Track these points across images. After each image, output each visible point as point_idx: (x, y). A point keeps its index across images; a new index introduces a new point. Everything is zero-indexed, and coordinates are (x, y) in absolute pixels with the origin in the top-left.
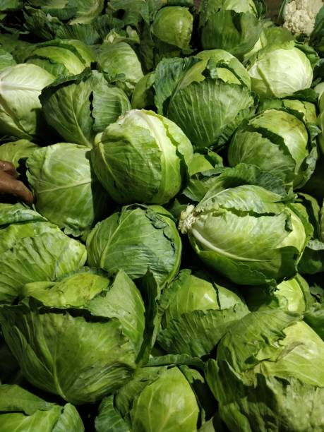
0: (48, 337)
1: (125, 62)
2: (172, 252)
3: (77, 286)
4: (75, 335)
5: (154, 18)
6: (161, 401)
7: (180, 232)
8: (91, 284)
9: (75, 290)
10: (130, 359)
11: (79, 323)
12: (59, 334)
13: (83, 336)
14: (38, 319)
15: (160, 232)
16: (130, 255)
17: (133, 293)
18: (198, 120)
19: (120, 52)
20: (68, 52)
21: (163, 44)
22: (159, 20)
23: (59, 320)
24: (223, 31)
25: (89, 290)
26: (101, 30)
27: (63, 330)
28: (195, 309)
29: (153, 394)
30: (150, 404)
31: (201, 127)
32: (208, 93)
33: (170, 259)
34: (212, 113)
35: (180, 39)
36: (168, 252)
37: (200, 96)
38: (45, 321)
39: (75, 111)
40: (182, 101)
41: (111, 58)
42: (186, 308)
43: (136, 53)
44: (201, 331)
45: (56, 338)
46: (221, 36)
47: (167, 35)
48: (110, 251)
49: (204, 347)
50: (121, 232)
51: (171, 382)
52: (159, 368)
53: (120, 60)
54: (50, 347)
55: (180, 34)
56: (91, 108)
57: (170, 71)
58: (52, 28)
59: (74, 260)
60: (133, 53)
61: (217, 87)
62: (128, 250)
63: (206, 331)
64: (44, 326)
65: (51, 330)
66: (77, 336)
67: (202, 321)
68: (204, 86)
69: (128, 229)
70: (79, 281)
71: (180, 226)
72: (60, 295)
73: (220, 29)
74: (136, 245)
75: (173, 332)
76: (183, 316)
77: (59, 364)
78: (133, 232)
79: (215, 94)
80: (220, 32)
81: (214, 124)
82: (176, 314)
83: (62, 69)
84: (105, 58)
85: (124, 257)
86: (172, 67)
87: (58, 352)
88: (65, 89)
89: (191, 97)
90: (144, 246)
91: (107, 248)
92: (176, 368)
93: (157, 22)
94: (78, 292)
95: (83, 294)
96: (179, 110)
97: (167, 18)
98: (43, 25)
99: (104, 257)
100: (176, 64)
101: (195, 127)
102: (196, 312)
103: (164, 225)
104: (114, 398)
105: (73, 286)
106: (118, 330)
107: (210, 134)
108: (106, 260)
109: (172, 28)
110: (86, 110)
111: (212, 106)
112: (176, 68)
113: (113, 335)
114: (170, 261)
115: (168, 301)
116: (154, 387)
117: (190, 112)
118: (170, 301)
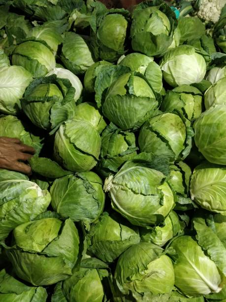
0: (26, 263)
1: (80, 53)
2: (97, 207)
3: (42, 230)
4: (40, 264)
5: (100, 25)
6: (85, 290)
7: (104, 191)
8: (50, 230)
9: (41, 234)
10: (69, 271)
11: (42, 258)
12: (32, 263)
13: (45, 264)
14: (21, 254)
15: (91, 195)
16: (73, 210)
17: (73, 234)
18: (120, 117)
19: (77, 46)
21: (105, 46)
22: (103, 27)
23: (32, 257)
24: (145, 44)
25: (49, 234)
27: (34, 262)
28: (108, 239)
29: (81, 285)
30: (79, 290)
31: (123, 121)
32: (127, 103)
33: (95, 210)
34: (129, 114)
35: (117, 42)
36: (95, 207)
37: (122, 103)
38: (25, 256)
39: (40, 118)
40: (111, 104)
41: (71, 49)
42: (103, 238)
43: (88, 45)
44: (110, 250)
45: (31, 265)
46: (143, 47)
47: (108, 38)
48: (62, 206)
49: (112, 257)
50: (68, 195)
51: (90, 279)
52: (87, 269)
53: (77, 51)
54: (28, 268)
55: (117, 39)
56: (50, 119)
60: (85, 46)
61: (132, 100)
62: (72, 206)
63: (113, 250)
64: (25, 259)
65: (28, 260)
66: (41, 265)
67: (111, 245)
68: (124, 98)
69: (72, 194)
70: (44, 227)
71: (104, 188)
72: (33, 242)
73: (143, 43)
74: (77, 204)
75: (96, 247)
76: (101, 241)
77: (32, 276)
78: (75, 196)
79: (132, 104)
80: (143, 45)
81: (130, 120)
82: (98, 239)
84: (67, 48)
85: (69, 210)
86: (108, 72)
87: (32, 270)
88: (35, 103)
89: (117, 103)
90: (81, 205)
91: (60, 203)
92: (96, 270)
93: (102, 28)
94: (43, 235)
95: (45, 237)
96: (109, 109)
97: (108, 26)
99: (59, 208)
100: (111, 69)
101: (119, 120)
102: (108, 241)
103: (94, 191)
104: (63, 284)
105: (40, 230)
106: (62, 260)
107: (128, 125)
108: (60, 210)
109: (111, 34)
110: (46, 119)
111: (129, 111)
112: (111, 72)
113: (60, 262)
114: (96, 213)
115: (94, 232)
116: (82, 281)
117: (116, 112)
118: (95, 232)
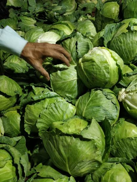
0: (64, 146)
1: (88, 28)
2: (116, 110)
3: (74, 124)
4: (76, 146)
5: (101, 8)
6: (115, 179)
7: (119, 101)
8: (81, 124)
9: (74, 126)
10: (100, 159)
11: (77, 141)
12: (69, 145)
13: (79, 147)
14: (59, 138)
15: (110, 101)
16: (96, 111)
17: (99, 128)
18: (125, 50)
19: (87, 24)
20: (65, 26)
21: (106, 18)
22: (104, 8)
23: (68, 139)
24: (134, 9)
25: (80, 126)
26: (77, 16)
27: (70, 143)
28: (128, 137)
29: (110, 175)
31: (126, 53)
32: (130, 37)
33: (115, 113)
34: (132, 46)
35: (113, 15)
36: (114, 110)
37: (126, 39)
38: (63, 139)
39: (70, 50)
40: (117, 42)
41: (83, 27)
42: (124, 136)
43: (93, 23)
44: (131, 147)
45: (68, 147)
46: (133, 12)
47: (108, 14)
48: (86, 109)
49: (133, 155)
50: (92, 100)
51: (118, 170)
52: (112, 163)
53: (87, 27)
54: (65, 151)
55: (114, 13)
56: (77, 48)
57: (110, 29)
58: (57, 17)
59: (71, 113)
60: (92, 24)
61: (134, 34)
62: (95, 109)
63: (134, 147)
64: (62, 141)
65: (65, 143)
66: (77, 147)
67: (132, 142)
68: (128, 34)
69: (95, 99)
70: (75, 122)
71: (119, 98)
72: (68, 128)
73: (133, 9)
74: (99, 107)
75: (117, 147)
76: (122, 140)
77: (68, 158)
78: (97, 101)
79: (133, 38)
80: (133, 10)
81: (133, 51)
82: (118, 139)
83: (63, 33)
84: (80, 27)
85: (93, 112)
86: (111, 28)
87: (68, 153)
88: (65, 41)
89: (122, 40)
90: (103, 107)
91: (85, 108)
92: (120, 164)
93: (103, 9)
94: (75, 127)
95: (77, 128)
96: (115, 46)
97: (107, 7)
98: (53, 17)
99: (84, 112)
100: (113, 26)
101: (123, 53)
102: (129, 138)
103: (112, 98)
105: (72, 124)
106: (94, 145)
107: (131, 56)
108: (85, 113)
109: (110, 11)
110: (75, 50)
111: (132, 43)
112: (113, 28)
113: (92, 147)
114: (115, 114)
115: (114, 132)
116: (110, 172)
117: (121, 46)
118: (115, 132)
